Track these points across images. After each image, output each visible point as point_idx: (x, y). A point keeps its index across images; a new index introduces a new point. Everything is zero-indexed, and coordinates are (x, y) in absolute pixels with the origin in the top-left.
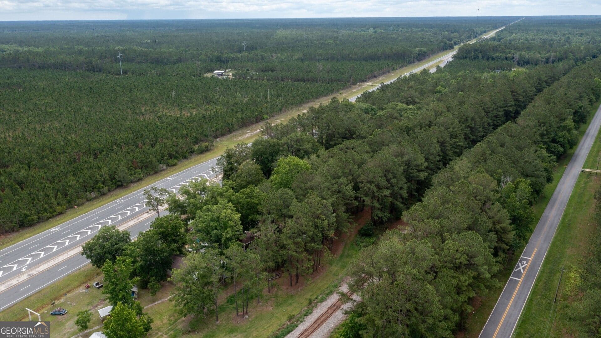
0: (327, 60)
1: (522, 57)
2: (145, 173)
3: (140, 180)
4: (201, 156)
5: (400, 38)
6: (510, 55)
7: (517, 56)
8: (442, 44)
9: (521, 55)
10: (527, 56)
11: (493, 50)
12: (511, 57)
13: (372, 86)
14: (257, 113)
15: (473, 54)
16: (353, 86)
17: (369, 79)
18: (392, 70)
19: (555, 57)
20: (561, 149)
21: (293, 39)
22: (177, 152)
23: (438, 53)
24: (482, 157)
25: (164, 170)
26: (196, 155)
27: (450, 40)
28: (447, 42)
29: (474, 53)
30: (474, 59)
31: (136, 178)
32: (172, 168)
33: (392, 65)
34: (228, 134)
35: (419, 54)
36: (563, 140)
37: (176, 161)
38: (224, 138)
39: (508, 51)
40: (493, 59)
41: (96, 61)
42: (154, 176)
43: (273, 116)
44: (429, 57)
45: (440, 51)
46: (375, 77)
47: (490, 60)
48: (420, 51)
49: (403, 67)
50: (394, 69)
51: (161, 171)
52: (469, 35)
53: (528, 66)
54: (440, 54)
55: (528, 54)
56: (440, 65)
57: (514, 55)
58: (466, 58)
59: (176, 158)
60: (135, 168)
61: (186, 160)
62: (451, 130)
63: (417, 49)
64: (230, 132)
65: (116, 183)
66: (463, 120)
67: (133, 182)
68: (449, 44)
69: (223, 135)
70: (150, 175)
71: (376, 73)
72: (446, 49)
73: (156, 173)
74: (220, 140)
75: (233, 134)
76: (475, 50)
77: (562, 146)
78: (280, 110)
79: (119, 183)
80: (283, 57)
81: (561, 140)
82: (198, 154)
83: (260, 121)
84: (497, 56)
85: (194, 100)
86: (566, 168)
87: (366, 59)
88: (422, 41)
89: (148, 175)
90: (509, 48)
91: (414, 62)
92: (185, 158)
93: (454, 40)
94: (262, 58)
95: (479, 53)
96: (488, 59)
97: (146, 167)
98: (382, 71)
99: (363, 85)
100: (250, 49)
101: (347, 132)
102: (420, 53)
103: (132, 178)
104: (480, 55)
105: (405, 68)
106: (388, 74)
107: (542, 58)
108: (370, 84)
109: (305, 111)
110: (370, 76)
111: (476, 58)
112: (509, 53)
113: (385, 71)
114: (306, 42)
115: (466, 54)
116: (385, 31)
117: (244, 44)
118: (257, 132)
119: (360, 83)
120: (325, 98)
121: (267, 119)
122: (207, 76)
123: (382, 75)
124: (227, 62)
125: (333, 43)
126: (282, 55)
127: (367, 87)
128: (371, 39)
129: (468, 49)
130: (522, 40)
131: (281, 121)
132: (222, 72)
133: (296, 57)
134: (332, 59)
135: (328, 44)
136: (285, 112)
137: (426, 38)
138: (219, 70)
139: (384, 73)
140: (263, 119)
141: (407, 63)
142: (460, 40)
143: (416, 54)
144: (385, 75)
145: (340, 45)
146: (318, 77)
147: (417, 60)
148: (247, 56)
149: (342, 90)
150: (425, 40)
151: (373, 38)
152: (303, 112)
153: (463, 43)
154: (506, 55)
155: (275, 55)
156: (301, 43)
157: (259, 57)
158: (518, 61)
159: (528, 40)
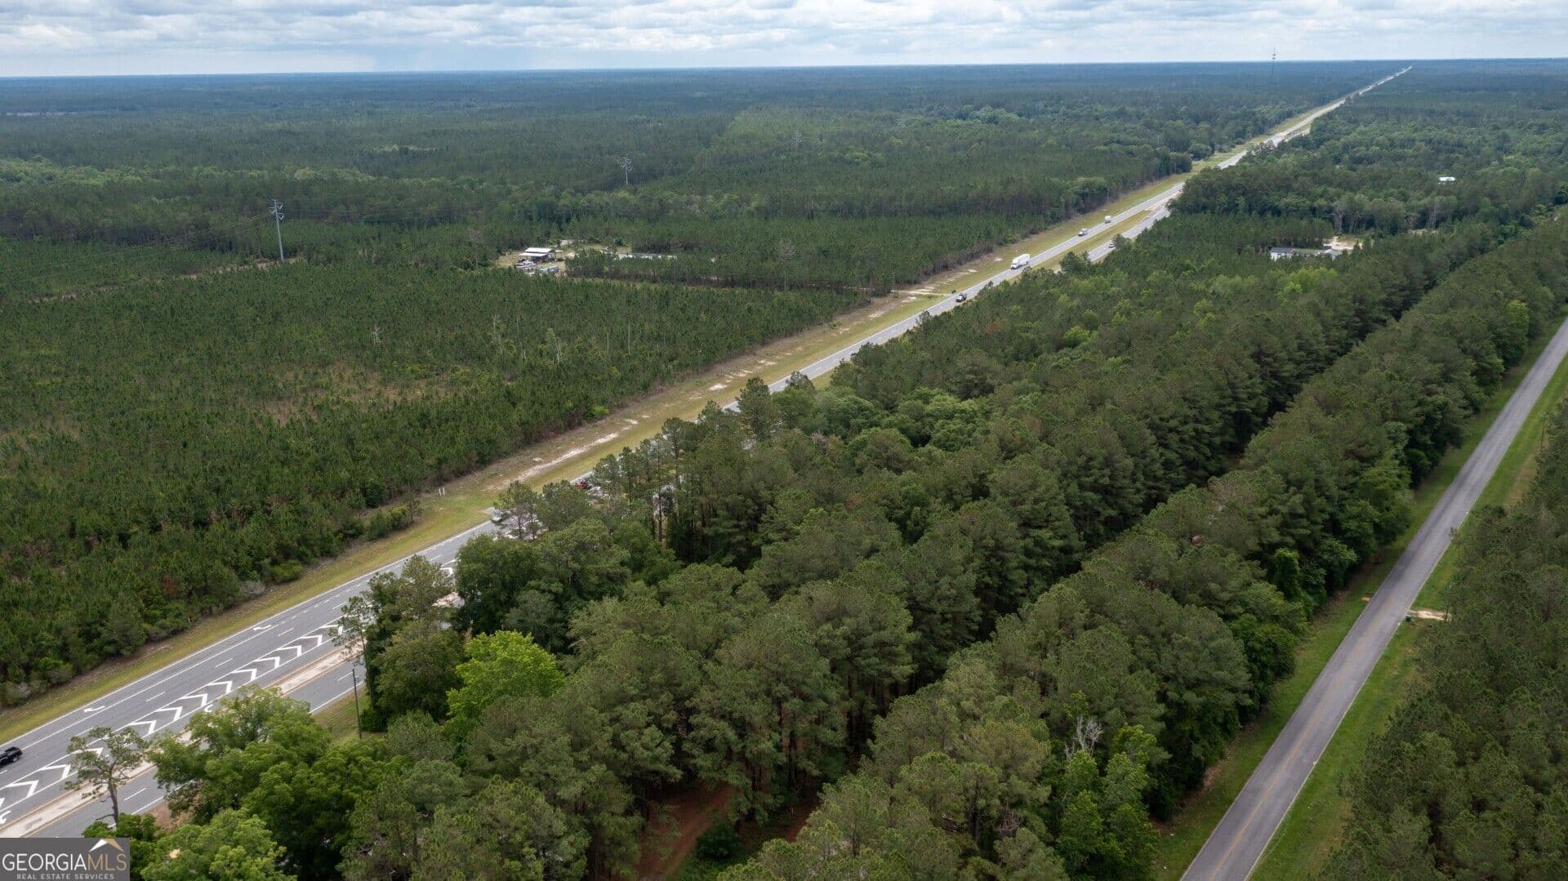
0: (834, 212)
1: (1354, 208)
2: (197, 610)
3: (177, 632)
4: (380, 545)
5: (1051, 141)
6: (1322, 202)
7: (1340, 205)
8: (1156, 161)
9: (1351, 200)
10: (1368, 206)
11: (1279, 188)
12: (1326, 209)
13: (930, 297)
14: (570, 404)
15: (1223, 198)
16: (876, 300)
17: (927, 274)
18: (1001, 244)
19: (1445, 207)
20: (1350, 555)
21: (767, 145)
22: (303, 541)
23: (1143, 184)
24: (1060, 626)
25: (257, 597)
26: (365, 545)
27: (1182, 146)
28: (1172, 154)
29: (1227, 194)
30: (1227, 211)
31: (163, 627)
32: (282, 587)
33: (1000, 231)
34: (478, 469)
35: (1084, 196)
36: (1359, 527)
37: (298, 568)
38: (461, 484)
39: (1320, 190)
40: (1277, 212)
41: (220, 222)
42: (225, 616)
43: (621, 406)
44: (1116, 198)
45: (1151, 181)
46: (946, 267)
47: (1269, 215)
48: (1087, 185)
49: (1033, 232)
50: (1006, 242)
51: (248, 600)
52: (1240, 128)
53: (1372, 231)
54: (1148, 188)
55: (1371, 200)
56: (1125, 235)
57: (1333, 201)
58: (1204, 208)
59: (302, 558)
60: (168, 599)
61: (330, 561)
62: (1026, 507)
63: (1081, 179)
64: (483, 462)
65: (101, 648)
66: (1074, 469)
67: (151, 640)
68: (1178, 158)
69: (460, 474)
70: (211, 614)
71: (950, 257)
72: (1168, 174)
73: (230, 607)
74: (448, 492)
75: (492, 469)
76: (1230, 188)
77: (1354, 543)
78: (646, 387)
79: (110, 649)
80: (718, 205)
81: (1353, 524)
82: (372, 540)
83: (580, 424)
84: (1287, 205)
85: (429, 353)
86: (1364, 604)
87: (935, 212)
88: (1105, 152)
89: (206, 613)
90: (1320, 181)
91: (1069, 217)
92: (328, 554)
93: (1195, 145)
94: (663, 207)
95: (1239, 195)
96: (1262, 213)
97: (205, 591)
98: (968, 251)
99: (906, 296)
100: (639, 177)
101: (750, 502)
102: (1087, 190)
103: (152, 629)
104: (1241, 201)
105: (1042, 235)
106: (985, 257)
107: (1412, 209)
108: (925, 291)
109: (718, 386)
110: (931, 266)
111: (1231, 208)
112: (1322, 196)
113: (976, 249)
114: (796, 154)
115: (1204, 200)
116: (1020, 115)
117: (626, 164)
118: (559, 460)
119: (899, 289)
120: (788, 341)
121: (602, 416)
122: (506, 261)
123: (967, 260)
124: (568, 220)
125: (864, 160)
126: (717, 197)
127: (914, 302)
128: (971, 144)
129: (1211, 184)
130: (1375, 148)
131: (640, 420)
132: (546, 250)
133: (753, 204)
134: (846, 211)
135: (849, 163)
136: (662, 391)
137: (1118, 142)
138: (541, 244)
139: (973, 256)
140: (589, 417)
141: (1046, 222)
142: (1212, 146)
143: (1076, 193)
144: (977, 261)
145: (881, 166)
146: (785, 274)
147: (1079, 211)
148: (625, 201)
149: (843, 313)
150: (1115, 146)
151: (980, 141)
152: (712, 389)
153: (1221, 150)
154: (1314, 201)
155: (698, 197)
156: (783, 157)
157: (655, 205)
158: (1344, 219)
159: (1392, 145)
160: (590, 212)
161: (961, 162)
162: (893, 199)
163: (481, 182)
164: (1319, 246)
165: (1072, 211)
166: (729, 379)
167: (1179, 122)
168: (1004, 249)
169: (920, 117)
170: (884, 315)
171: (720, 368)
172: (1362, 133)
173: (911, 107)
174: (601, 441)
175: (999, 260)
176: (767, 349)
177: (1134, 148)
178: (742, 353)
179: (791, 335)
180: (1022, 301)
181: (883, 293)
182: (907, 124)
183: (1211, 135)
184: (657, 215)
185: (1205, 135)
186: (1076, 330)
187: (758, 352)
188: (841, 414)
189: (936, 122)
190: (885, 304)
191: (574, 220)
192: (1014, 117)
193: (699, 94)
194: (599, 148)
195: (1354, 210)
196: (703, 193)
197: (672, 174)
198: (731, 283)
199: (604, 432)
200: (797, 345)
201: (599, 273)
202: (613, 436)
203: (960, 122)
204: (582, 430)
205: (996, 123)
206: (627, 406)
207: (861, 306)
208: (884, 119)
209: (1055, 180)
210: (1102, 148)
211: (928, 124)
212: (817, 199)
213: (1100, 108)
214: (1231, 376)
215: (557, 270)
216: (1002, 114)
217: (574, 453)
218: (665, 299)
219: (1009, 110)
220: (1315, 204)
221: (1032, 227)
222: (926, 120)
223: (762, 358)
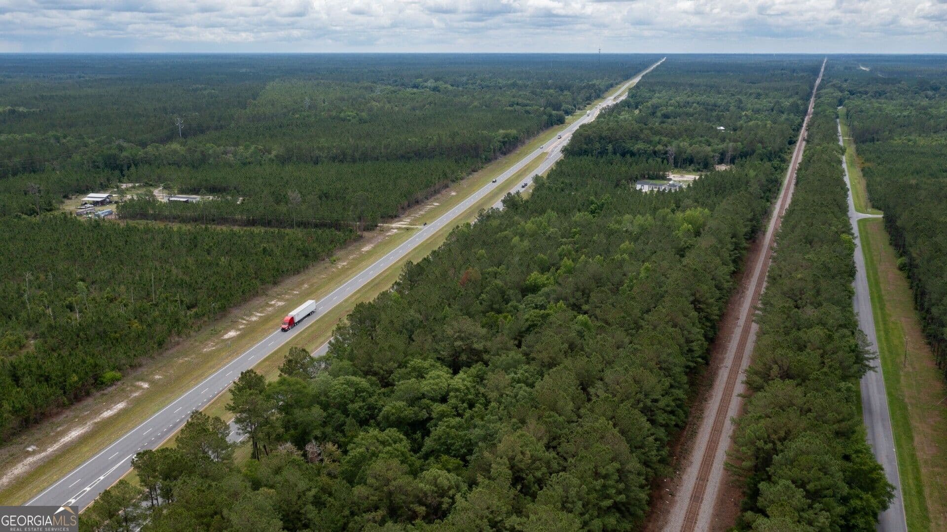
0: (334, 159)
1: (680, 152)
5: (476, 103)
6: (660, 147)
7: (672, 149)
8: (545, 117)
9: (679, 146)
10: (689, 151)
11: (631, 138)
12: (663, 152)
13: (408, 229)
15: (598, 145)
16: (366, 234)
17: (403, 209)
18: (453, 181)
19: (735, 149)
21: (286, 107)
23: (538, 133)
27: (557, 107)
28: (554, 112)
29: (600, 142)
30: (601, 154)
33: (453, 172)
35: (504, 143)
39: (657, 138)
40: (633, 154)
43: (135, 367)
44: (524, 143)
45: (542, 130)
46: (417, 202)
47: (628, 156)
48: (506, 136)
49: (474, 171)
50: (457, 179)
53: (692, 167)
54: (542, 135)
55: (690, 145)
56: (539, 173)
57: (667, 146)
58: (586, 152)
63: (502, 132)
68: (557, 115)
71: (419, 195)
72: (552, 125)
76: (600, 138)
78: (160, 344)
80: (248, 154)
83: (88, 394)
84: (639, 150)
87: (405, 157)
88: (511, 111)
90: (656, 132)
91: (496, 159)
93: (564, 106)
95: (606, 142)
96: (623, 155)
98: (432, 189)
99: (389, 229)
100: (190, 132)
102: (506, 139)
104: (610, 147)
105: (480, 173)
106: (444, 192)
107: (714, 151)
108: (404, 223)
109: (232, 334)
110: (406, 203)
111: (603, 152)
112: (659, 143)
113: (437, 187)
114: (305, 114)
115: (585, 146)
116: (452, 85)
117: (179, 123)
118: (56, 447)
119: (383, 222)
120: (296, 279)
121: (114, 381)
122: (71, 206)
123: (432, 195)
124: (129, 168)
125: (354, 117)
126: (247, 148)
127: (396, 234)
128: (424, 106)
129: (589, 136)
130: (671, 108)
131: (152, 382)
132: (105, 195)
133: (274, 153)
134: (340, 158)
135: (344, 120)
136: (178, 343)
137: (517, 104)
138: (102, 188)
139: (437, 192)
140: (99, 383)
141: (482, 163)
142: (575, 106)
143: (499, 141)
144: (439, 196)
145: (365, 122)
146: (294, 216)
147: (502, 153)
148: (175, 152)
149: (341, 248)
150: (517, 107)
151: (430, 103)
152: (226, 337)
153: (579, 109)
154: (655, 147)
155: (233, 148)
156: (297, 116)
157: (198, 155)
158: (675, 158)
159: (679, 106)
160: (147, 162)
161: (419, 119)
162: (374, 148)
163: (65, 137)
164: (664, 178)
165: (498, 154)
166: (242, 325)
167: (551, 91)
168: (455, 184)
169: (389, 87)
170: (374, 248)
171: (236, 312)
172: (659, 98)
173: (383, 80)
174: (107, 414)
175: (454, 194)
176: (278, 289)
177: (528, 108)
178: (256, 295)
179: (299, 272)
180: (484, 243)
181: (371, 228)
182: (381, 91)
183: (574, 99)
184: (200, 162)
185: (570, 99)
186: (535, 276)
187: (270, 292)
188: (338, 400)
189: (400, 90)
190: (374, 237)
191: (133, 169)
192: (450, 87)
193: (244, 70)
194: (165, 109)
195: (680, 153)
196: (236, 145)
197: (216, 129)
198: (252, 223)
199: (112, 400)
200: (302, 283)
201: (144, 216)
202: (121, 406)
203: (415, 90)
204: (90, 401)
205: (439, 91)
206: (140, 366)
207: (355, 240)
208: (366, 88)
209: (485, 132)
210: (509, 108)
211: (395, 92)
212: (321, 149)
213: (502, 82)
214: (686, 332)
215: (111, 213)
216: (441, 85)
217: (74, 434)
218: (194, 242)
219: (446, 83)
220: (656, 149)
221: (473, 167)
222: (393, 89)
223: (273, 298)
